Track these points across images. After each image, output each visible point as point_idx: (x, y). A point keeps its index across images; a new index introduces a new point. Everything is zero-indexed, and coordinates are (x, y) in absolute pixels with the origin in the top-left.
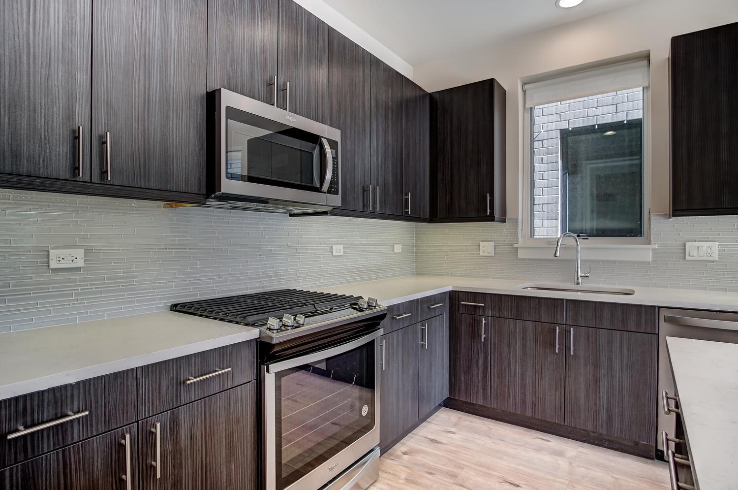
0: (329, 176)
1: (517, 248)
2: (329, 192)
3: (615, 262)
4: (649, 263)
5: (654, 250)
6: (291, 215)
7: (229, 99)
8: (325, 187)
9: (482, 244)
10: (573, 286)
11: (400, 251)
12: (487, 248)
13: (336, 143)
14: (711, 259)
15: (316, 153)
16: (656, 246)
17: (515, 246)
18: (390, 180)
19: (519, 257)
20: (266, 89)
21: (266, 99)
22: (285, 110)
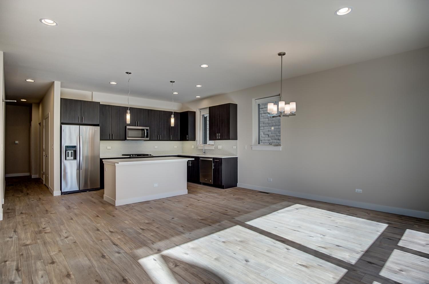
0: (146, 135)
3: (209, 150)
4: (213, 150)
5: (214, 147)
7: (128, 127)
9: (192, 146)
10: (203, 154)
11: (176, 147)
17: (197, 146)
18: (165, 133)
20: (135, 124)
21: (135, 125)
22: (138, 126)
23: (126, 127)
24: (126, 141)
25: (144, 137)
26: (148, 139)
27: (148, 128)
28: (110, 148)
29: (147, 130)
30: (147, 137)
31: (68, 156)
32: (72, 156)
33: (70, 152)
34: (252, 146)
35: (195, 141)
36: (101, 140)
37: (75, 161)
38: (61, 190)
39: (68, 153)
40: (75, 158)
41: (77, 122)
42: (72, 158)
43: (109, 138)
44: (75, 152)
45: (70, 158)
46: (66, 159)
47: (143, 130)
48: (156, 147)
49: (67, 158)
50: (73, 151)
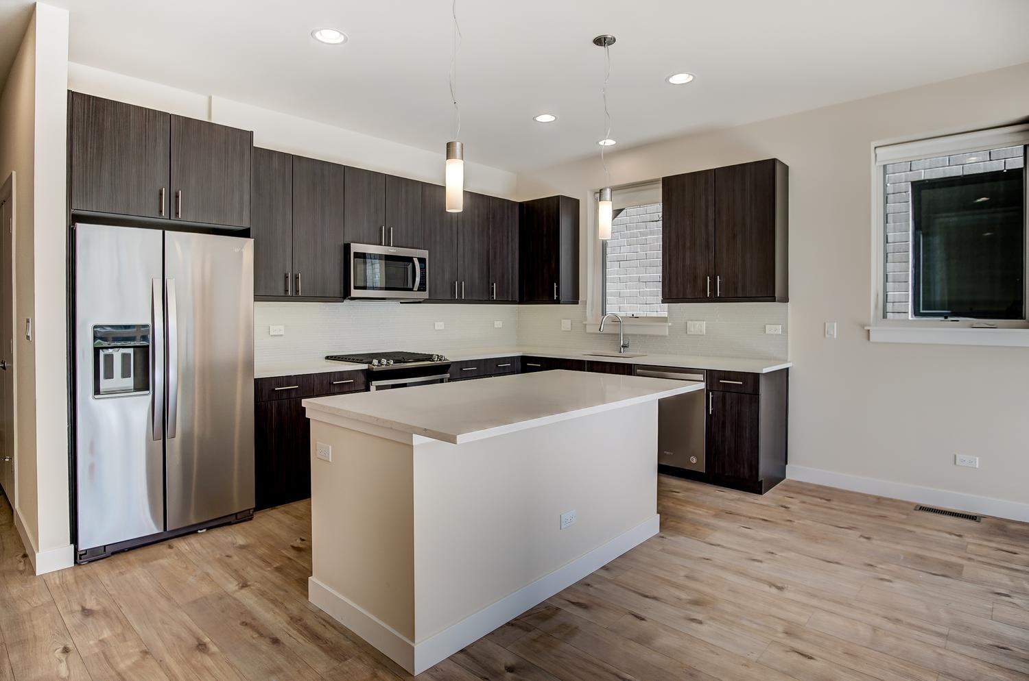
0: (418, 279)
1: (586, 325)
2: (419, 290)
3: (646, 335)
4: (666, 336)
5: (669, 327)
6: (401, 303)
7: (356, 248)
8: (416, 288)
9: (562, 321)
10: (617, 354)
11: (501, 326)
12: (566, 325)
13: (425, 259)
14: (702, 333)
15: (410, 267)
16: (670, 324)
17: (584, 323)
18: (476, 275)
19: (588, 331)
20: (378, 234)
21: (378, 241)
22: (389, 245)
23: (347, 248)
24: (347, 302)
25: (411, 290)
26: (425, 295)
27: (424, 254)
28: (282, 333)
29: (422, 261)
30: (422, 288)
31: (109, 375)
32: (125, 374)
33: (117, 355)
34: (869, 325)
35: (578, 303)
36: (258, 297)
37: (144, 400)
38: (74, 539)
39: (109, 359)
40: (143, 383)
41: (150, 215)
42: (129, 382)
43: (282, 293)
44: (144, 354)
45: (119, 381)
46: (97, 391)
47: (410, 260)
48: (440, 325)
49: (105, 384)
50: (131, 351)
